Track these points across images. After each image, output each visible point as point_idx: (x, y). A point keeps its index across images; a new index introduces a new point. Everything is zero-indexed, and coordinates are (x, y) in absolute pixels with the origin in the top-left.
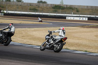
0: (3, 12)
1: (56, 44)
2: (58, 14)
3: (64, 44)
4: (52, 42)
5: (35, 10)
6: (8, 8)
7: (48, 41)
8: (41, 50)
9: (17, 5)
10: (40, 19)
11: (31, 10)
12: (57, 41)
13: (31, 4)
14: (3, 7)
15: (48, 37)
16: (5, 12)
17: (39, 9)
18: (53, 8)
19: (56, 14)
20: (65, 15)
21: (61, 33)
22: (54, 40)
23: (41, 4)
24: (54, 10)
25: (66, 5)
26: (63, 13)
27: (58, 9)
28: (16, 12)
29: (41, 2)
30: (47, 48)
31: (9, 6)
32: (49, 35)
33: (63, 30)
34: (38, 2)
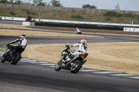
0: (34, 21)
1: (74, 62)
2: (112, 24)
3: (83, 63)
4: (69, 59)
5: (79, 18)
6: (41, 15)
7: (64, 58)
8: (56, 70)
9: (54, 11)
10: (79, 31)
11: (74, 18)
12: (74, 58)
13: (73, 10)
14: (34, 14)
15: (64, 53)
16: (37, 20)
17: (85, 16)
18: (105, 15)
19: (108, 24)
20: (122, 25)
21: (81, 48)
22: (72, 57)
23: (88, 9)
24: (106, 17)
25: (124, 11)
26: (119, 23)
27: (111, 16)
28: (52, 21)
29: (88, 6)
30: (63, 68)
31: (43, 12)
32: (66, 51)
33: (84, 44)
34: (84, 7)
